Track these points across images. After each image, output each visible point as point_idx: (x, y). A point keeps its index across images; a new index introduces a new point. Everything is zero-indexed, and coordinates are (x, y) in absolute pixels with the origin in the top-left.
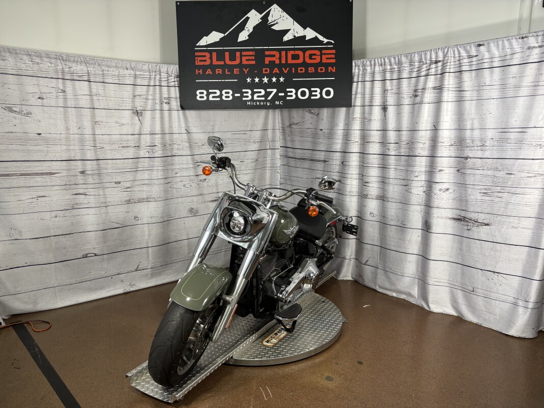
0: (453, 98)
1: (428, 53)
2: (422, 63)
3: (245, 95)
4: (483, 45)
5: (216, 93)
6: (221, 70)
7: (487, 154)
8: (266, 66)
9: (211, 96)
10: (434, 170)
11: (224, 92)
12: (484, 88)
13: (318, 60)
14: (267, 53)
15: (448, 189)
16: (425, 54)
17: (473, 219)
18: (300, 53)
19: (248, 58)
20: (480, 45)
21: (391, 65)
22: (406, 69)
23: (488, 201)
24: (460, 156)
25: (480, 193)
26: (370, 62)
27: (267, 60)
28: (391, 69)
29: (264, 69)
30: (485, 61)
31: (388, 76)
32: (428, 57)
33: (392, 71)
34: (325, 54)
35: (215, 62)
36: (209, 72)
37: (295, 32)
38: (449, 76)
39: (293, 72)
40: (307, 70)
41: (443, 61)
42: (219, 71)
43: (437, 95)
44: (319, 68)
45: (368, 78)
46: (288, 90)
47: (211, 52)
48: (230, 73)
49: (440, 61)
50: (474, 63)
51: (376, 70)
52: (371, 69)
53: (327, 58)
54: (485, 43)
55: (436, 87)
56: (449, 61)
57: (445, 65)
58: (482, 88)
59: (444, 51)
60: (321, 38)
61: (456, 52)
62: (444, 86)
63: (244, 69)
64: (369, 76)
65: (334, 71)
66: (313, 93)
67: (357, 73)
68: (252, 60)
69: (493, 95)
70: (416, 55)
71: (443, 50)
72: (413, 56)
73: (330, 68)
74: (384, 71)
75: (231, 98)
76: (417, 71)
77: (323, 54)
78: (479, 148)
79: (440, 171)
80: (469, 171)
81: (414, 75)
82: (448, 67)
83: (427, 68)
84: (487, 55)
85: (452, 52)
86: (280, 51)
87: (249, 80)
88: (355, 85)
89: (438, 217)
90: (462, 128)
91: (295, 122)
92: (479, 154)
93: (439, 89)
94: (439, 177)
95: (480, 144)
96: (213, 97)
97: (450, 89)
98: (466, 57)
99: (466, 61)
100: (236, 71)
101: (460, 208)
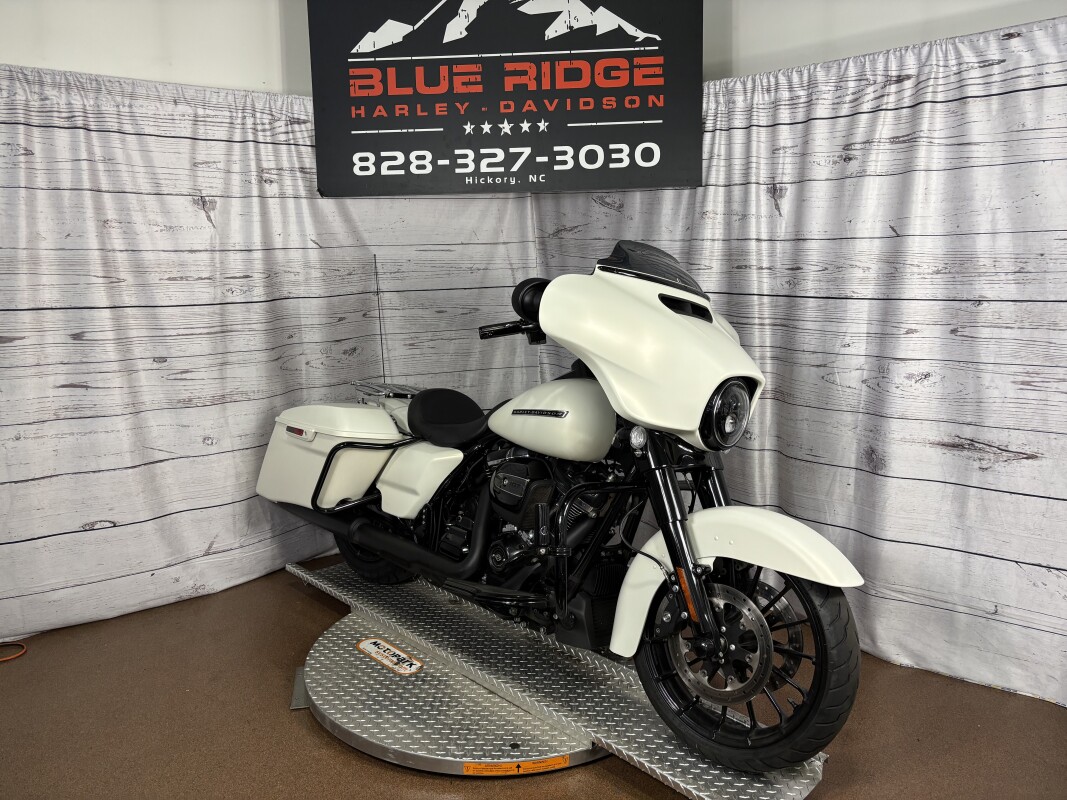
0: (941, 161)
1: (881, 59)
2: (863, 83)
3: (460, 161)
4: (1019, 35)
5: (395, 158)
6: (406, 107)
7: (1031, 292)
8: (508, 96)
9: (385, 165)
10: (895, 331)
11: (413, 156)
12: (1023, 135)
13: (624, 81)
14: (509, 67)
15: (927, 376)
16: (874, 62)
17: (996, 445)
18: (584, 66)
19: (466, 79)
20: (1010, 36)
21: (791, 88)
22: (825, 96)
23: (1033, 402)
24: (959, 297)
25: (1014, 382)
26: (744, 84)
27: (509, 83)
28: (792, 99)
29: (502, 103)
30: (1024, 72)
31: (784, 115)
32: (880, 66)
33: (793, 103)
34: (640, 66)
35: (393, 90)
36: (380, 111)
37: (572, 17)
38: (932, 111)
39: (569, 108)
40: (598, 103)
41: (918, 76)
42: (403, 110)
43: (902, 156)
44: (628, 99)
45: (739, 121)
46: (556, 149)
47: (383, 66)
48: (426, 114)
49: (908, 77)
50: (995, 78)
51: (755, 102)
52: (745, 100)
53: (644, 76)
54: (1024, 30)
55: (897, 137)
56: (933, 76)
57: (922, 85)
58: (1015, 136)
59: (920, 53)
60: (630, 29)
61: (952, 56)
62: (922, 134)
63: (457, 104)
64: (741, 117)
65: (660, 104)
66: (614, 156)
67: (711, 112)
68: (476, 83)
69: (1041, 152)
70: (851, 64)
71: (916, 51)
72: (843, 67)
73: (652, 98)
74: (775, 105)
75: (429, 169)
76: (851, 102)
77: (637, 67)
78: (1011, 277)
79: (910, 331)
80: (985, 333)
81: (845, 110)
82: (930, 89)
83: (877, 94)
84: (1027, 59)
85: (940, 55)
86: (537, 60)
87: (469, 128)
88: (707, 137)
89: (904, 440)
90: (965, 230)
91: (568, 225)
92: (1012, 292)
93: (907, 141)
94: (907, 347)
95: (1012, 268)
96: (390, 168)
97: (936, 141)
98: (976, 65)
99: (976, 73)
100: (440, 109)
101: (961, 419)
